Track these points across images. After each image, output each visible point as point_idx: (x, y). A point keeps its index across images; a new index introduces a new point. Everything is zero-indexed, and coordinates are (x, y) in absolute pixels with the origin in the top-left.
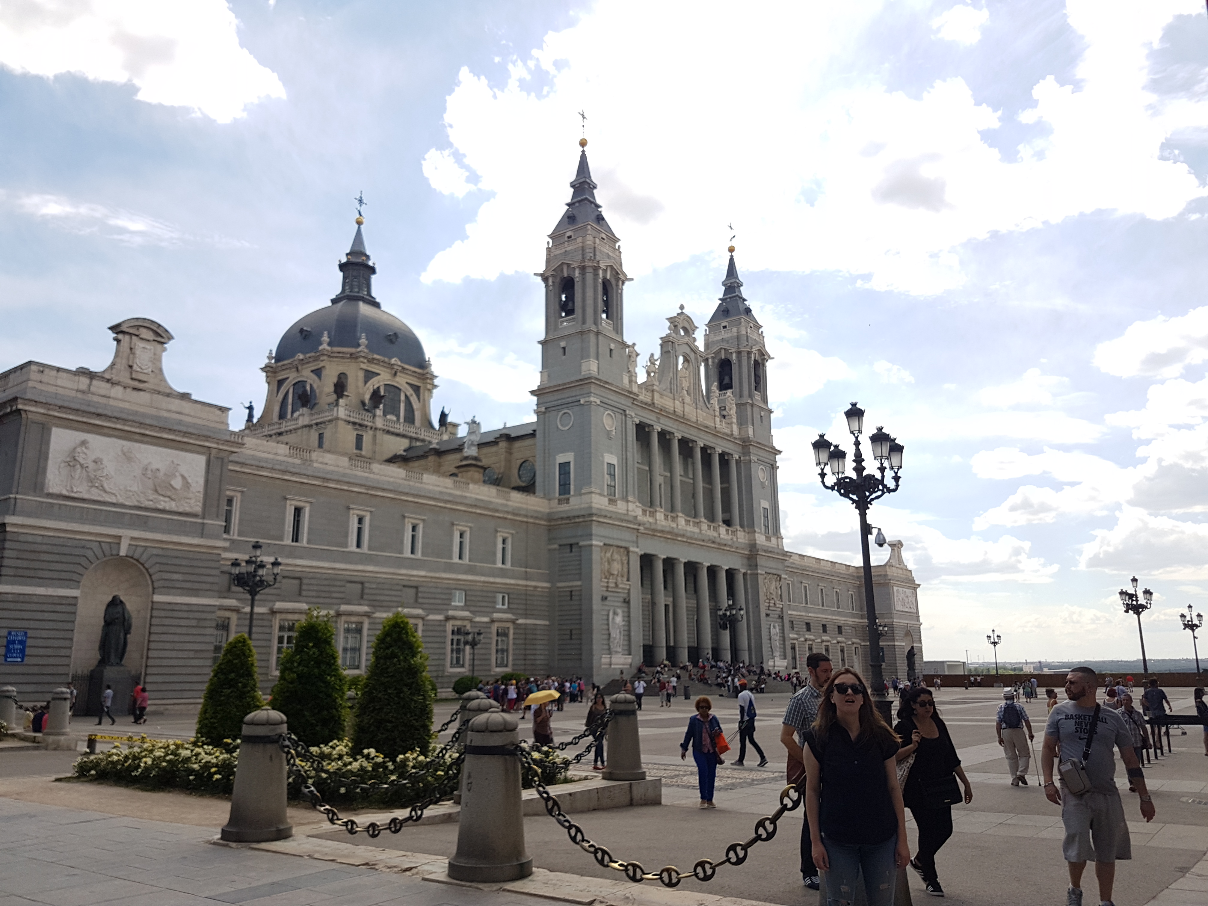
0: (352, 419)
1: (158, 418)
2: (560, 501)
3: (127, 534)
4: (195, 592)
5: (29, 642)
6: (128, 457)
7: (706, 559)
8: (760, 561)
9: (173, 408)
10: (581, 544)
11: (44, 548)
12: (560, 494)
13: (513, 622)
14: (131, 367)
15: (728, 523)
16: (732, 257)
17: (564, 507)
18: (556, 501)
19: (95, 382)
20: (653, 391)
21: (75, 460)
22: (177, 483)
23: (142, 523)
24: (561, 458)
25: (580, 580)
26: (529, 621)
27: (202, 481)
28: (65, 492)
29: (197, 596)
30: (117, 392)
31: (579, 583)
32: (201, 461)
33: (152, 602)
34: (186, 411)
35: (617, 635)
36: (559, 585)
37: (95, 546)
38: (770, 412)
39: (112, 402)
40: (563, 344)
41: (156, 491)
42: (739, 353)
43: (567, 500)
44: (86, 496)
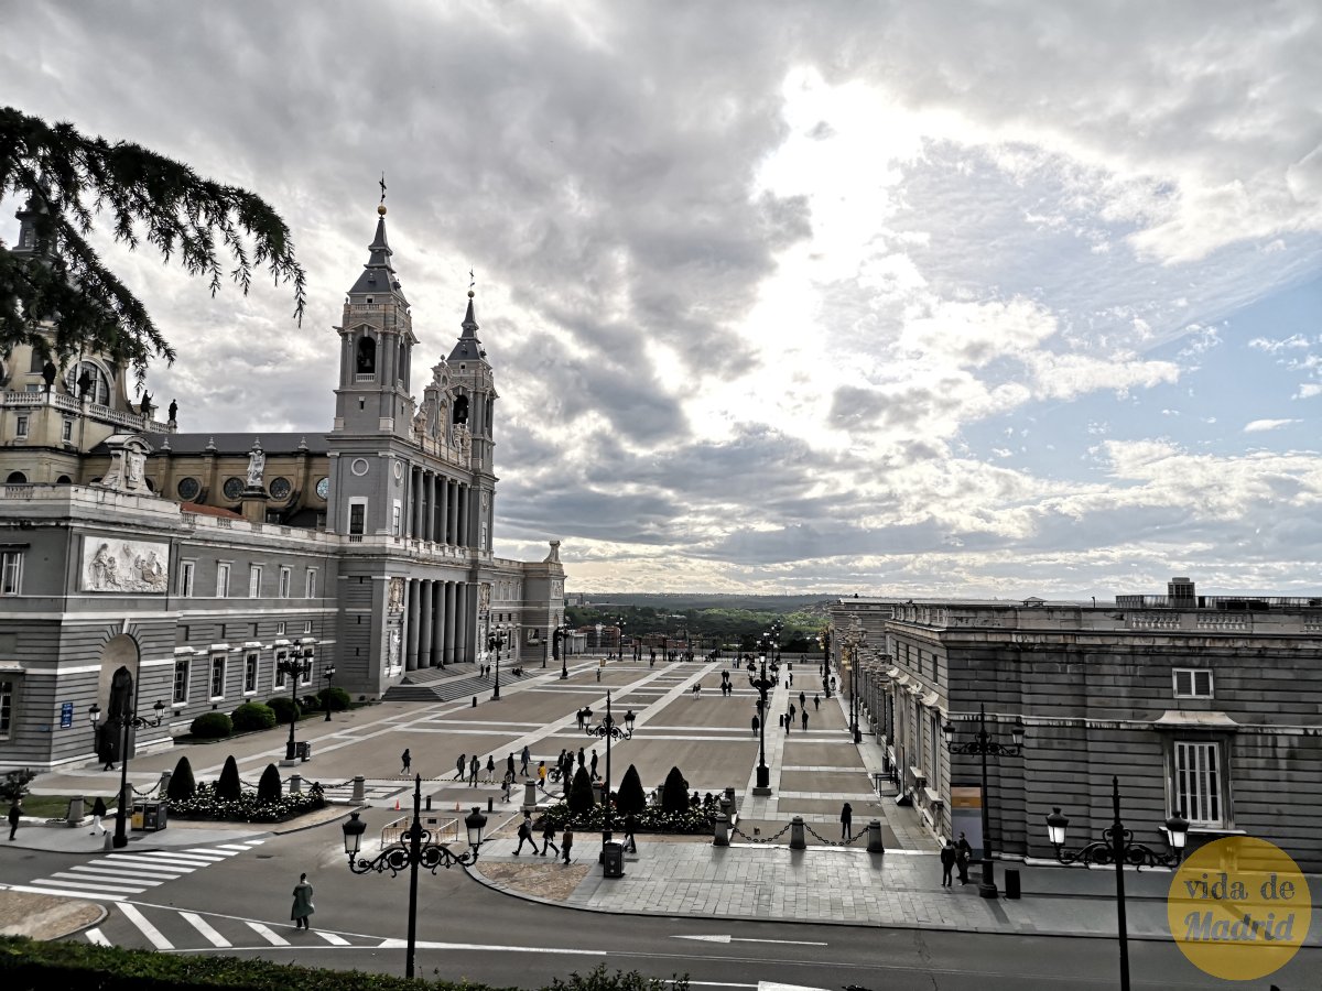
0: (61, 406)
1: (142, 517)
2: (351, 539)
3: (129, 615)
4: (161, 655)
5: (75, 710)
6: (127, 552)
7: (445, 577)
8: (480, 575)
9: (150, 507)
10: (373, 577)
11: (82, 635)
12: (352, 532)
13: (314, 643)
14: (127, 478)
15: (460, 543)
16: (471, 301)
17: (355, 544)
18: (348, 538)
19: (107, 494)
20: (422, 437)
21: (100, 561)
22: (155, 570)
23: (133, 605)
24: (354, 500)
25: (371, 607)
26: (324, 642)
27: (166, 565)
28: (94, 589)
29: (163, 658)
30: (119, 500)
31: (370, 610)
32: (165, 547)
33: (139, 667)
34: (157, 509)
35: (394, 651)
36: (348, 610)
37: (108, 629)
38: (494, 444)
39: (117, 509)
40: (362, 399)
41: (143, 579)
42: (475, 393)
43: (360, 539)
44: (105, 590)
